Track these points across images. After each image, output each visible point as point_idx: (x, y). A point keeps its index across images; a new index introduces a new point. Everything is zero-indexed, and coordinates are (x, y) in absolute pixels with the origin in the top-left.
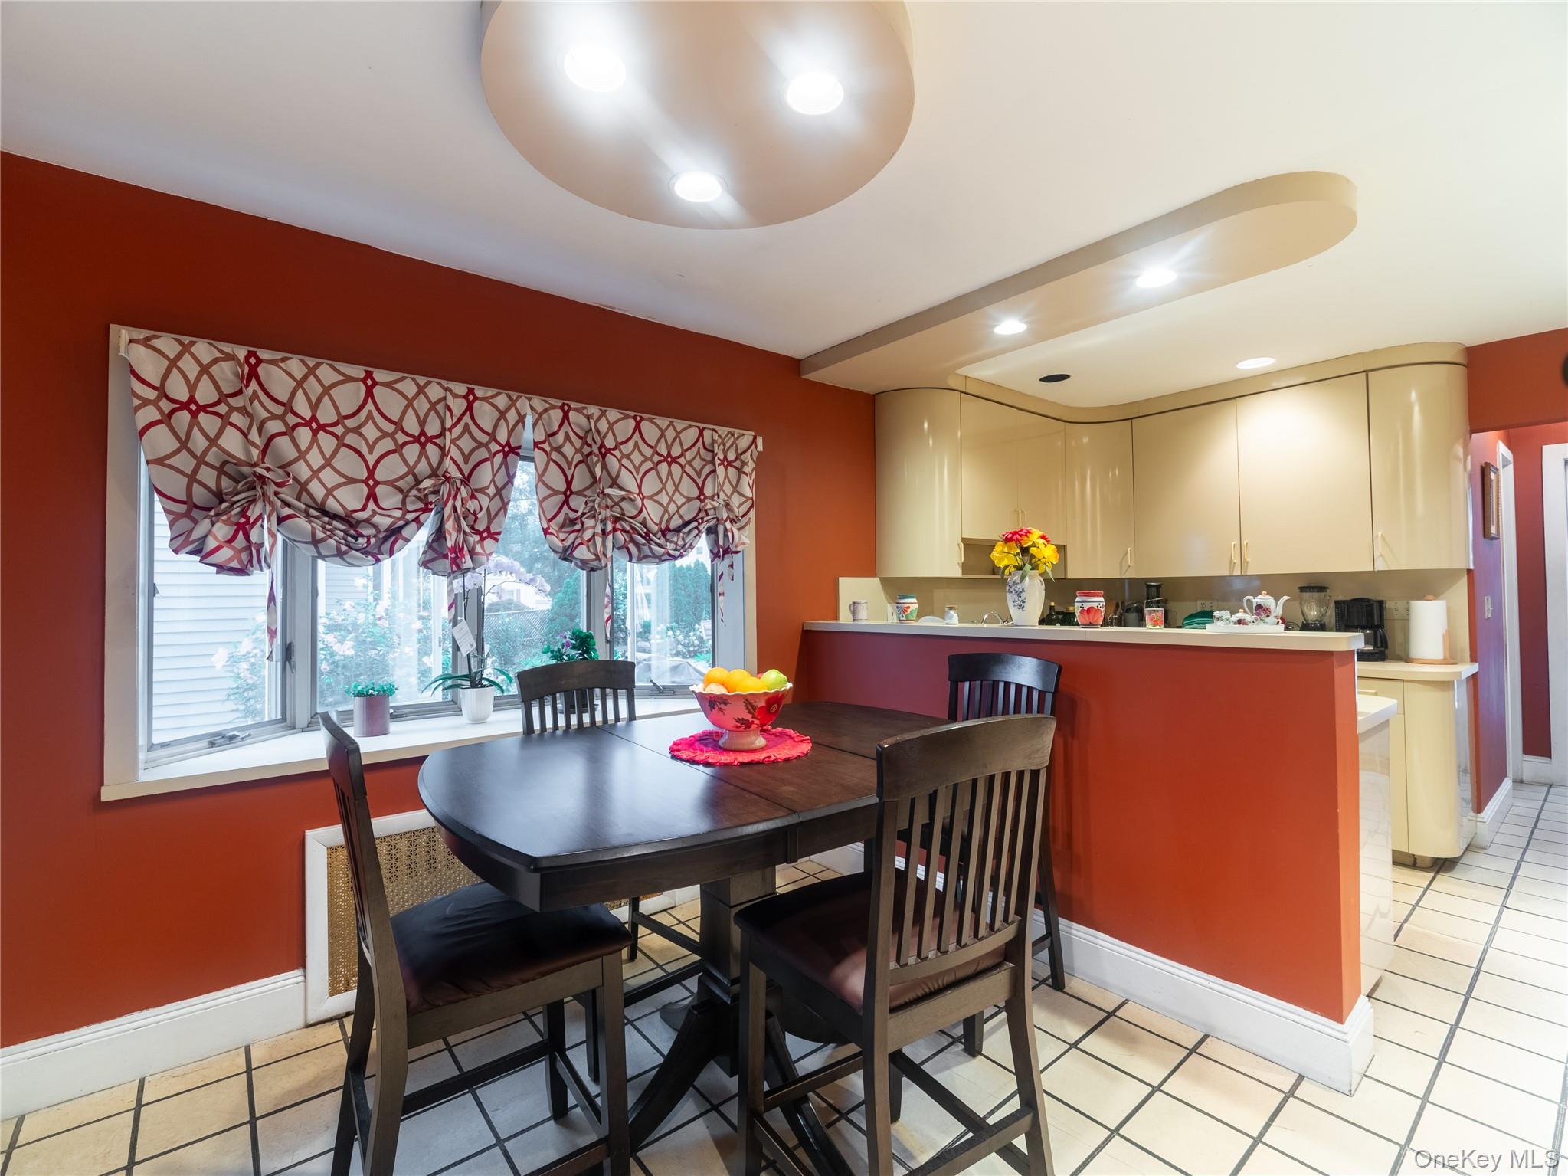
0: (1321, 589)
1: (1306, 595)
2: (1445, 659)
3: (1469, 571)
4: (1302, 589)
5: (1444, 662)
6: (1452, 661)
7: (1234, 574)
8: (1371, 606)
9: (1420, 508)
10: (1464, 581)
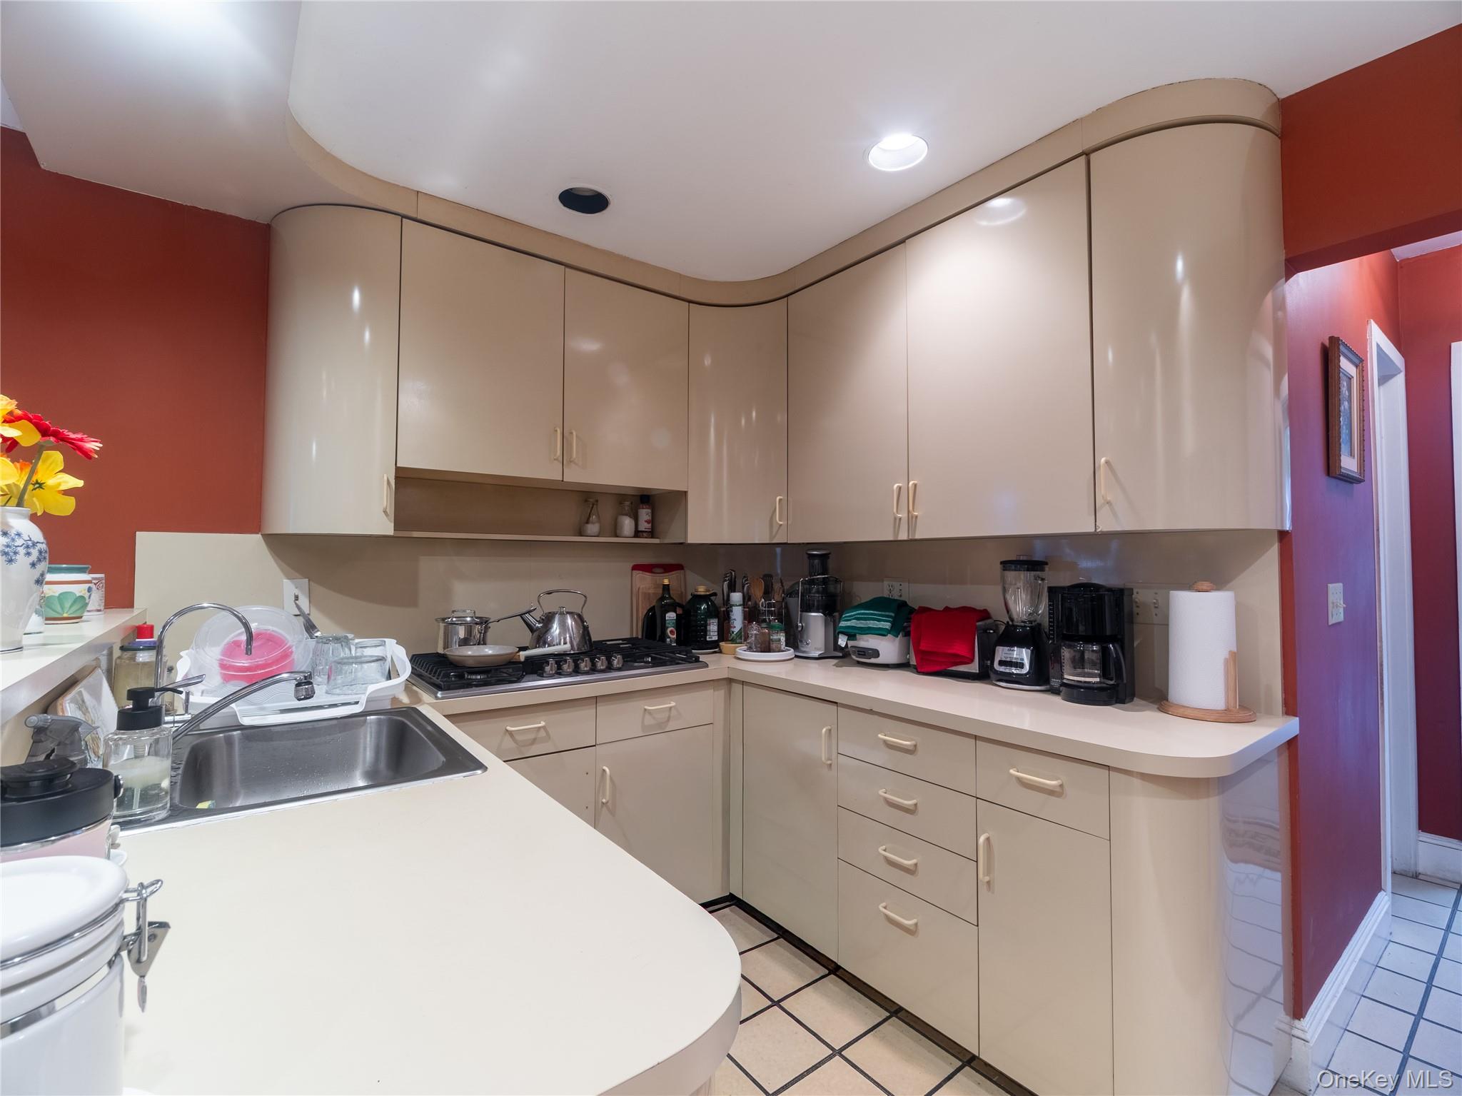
0: (1034, 565)
1: (1011, 575)
2: (1227, 710)
3: (1283, 535)
4: (1006, 565)
5: (1226, 717)
6: (1242, 714)
7: (900, 538)
8: (1101, 598)
9: (1189, 440)
10: (1273, 552)
